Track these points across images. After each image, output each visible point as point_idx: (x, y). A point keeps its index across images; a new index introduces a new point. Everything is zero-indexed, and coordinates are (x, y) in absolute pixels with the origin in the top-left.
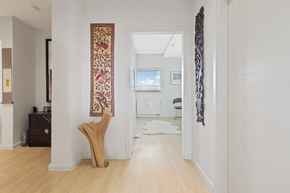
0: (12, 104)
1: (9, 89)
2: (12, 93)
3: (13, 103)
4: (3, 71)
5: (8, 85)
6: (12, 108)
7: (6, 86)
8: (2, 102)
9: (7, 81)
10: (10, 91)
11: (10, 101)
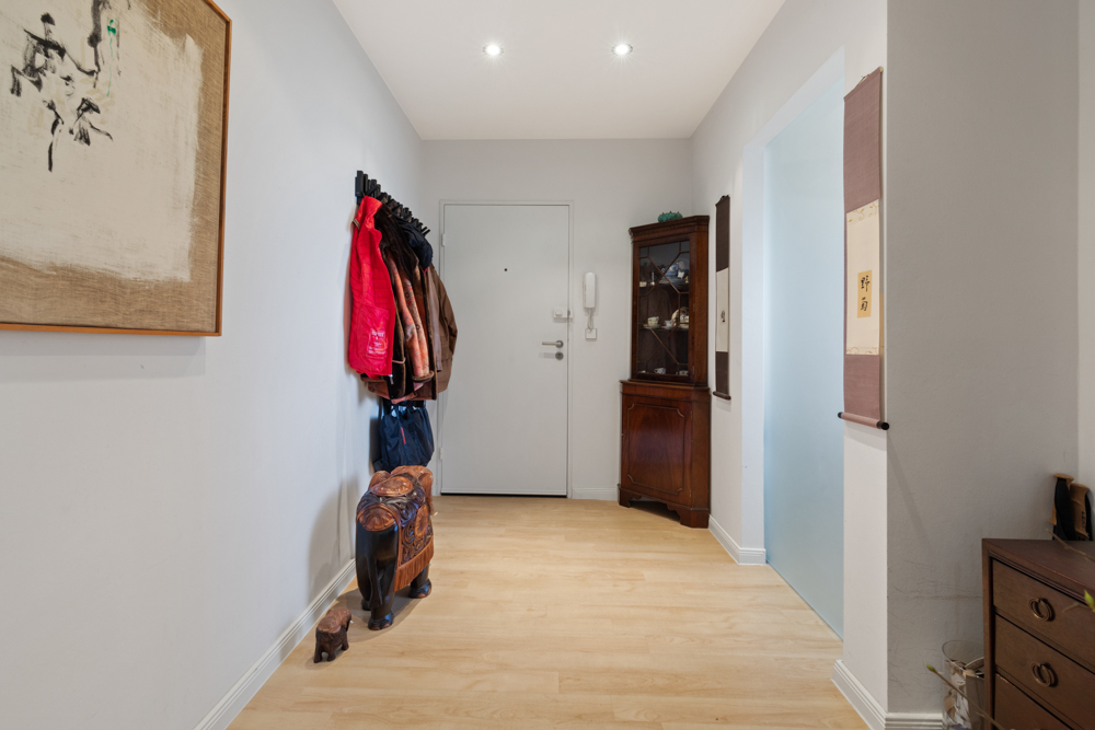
0: (884, 432)
1: (867, 337)
2: (881, 358)
3: (885, 426)
4: (848, 223)
5: (864, 306)
6: (883, 456)
7: (859, 316)
8: (842, 410)
9: (865, 281)
10: (876, 352)
11: (873, 416)
